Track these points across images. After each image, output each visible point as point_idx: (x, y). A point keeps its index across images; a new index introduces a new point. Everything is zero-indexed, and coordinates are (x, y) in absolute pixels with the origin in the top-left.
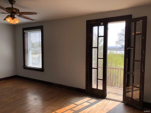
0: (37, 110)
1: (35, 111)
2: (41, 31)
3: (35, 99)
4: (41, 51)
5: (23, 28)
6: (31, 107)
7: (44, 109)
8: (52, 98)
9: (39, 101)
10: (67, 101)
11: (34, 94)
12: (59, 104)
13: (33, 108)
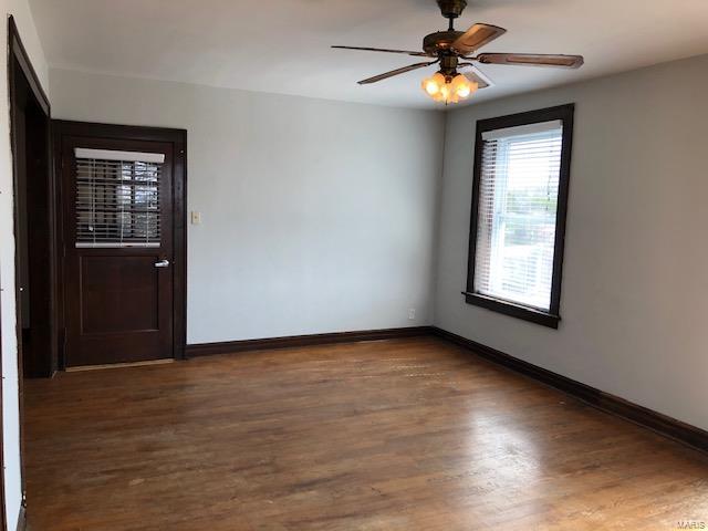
0: (516, 502)
1: (508, 504)
2: (561, 131)
3: (511, 450)
4: (554, 226)
5: (478, 122)
6: (492, 481)
7: (552, 506)
8: (594, 467)
9: (526, 463)
10: (677, 505)
11: (504, 424)
12: (632, 507)
13: (498, 486)
